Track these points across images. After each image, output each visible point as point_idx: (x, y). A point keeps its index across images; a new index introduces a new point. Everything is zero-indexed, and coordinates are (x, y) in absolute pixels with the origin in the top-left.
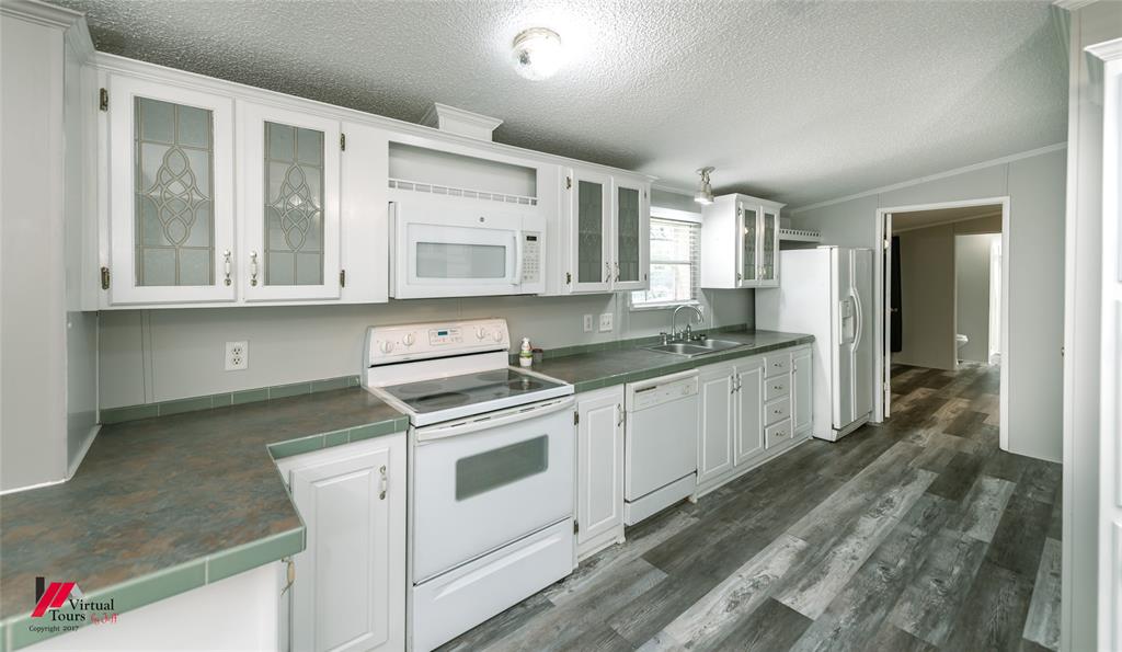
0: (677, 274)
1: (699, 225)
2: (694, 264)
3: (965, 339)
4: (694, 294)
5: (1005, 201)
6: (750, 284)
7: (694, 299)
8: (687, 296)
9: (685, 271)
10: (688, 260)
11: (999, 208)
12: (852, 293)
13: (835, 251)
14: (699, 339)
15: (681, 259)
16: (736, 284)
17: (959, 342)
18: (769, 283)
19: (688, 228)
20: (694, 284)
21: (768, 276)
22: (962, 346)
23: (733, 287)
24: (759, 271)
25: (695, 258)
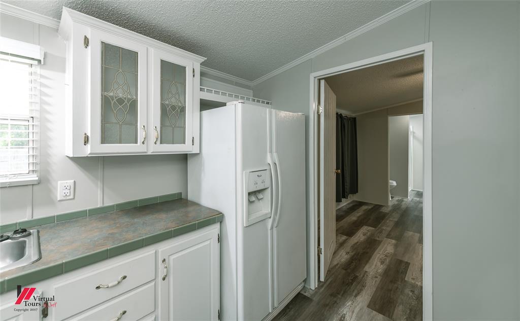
3: (395, 183)
12: (269, 160)
17: (391, 186)
22: (394, 188)
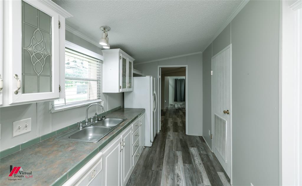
0: (90, 86)
1: (102, 62)
2: (99, 81)
4: (99, 96)
5: (187, 66)
6: (124, 90)
7: (99, 99)
8: (96, 97)
9: (94, 85)
10: (96, 79)
11: (185, 68)
13: (152, 78)
14: (102, 120)
15: (92, 78)
16: (119, 90)
18: (130, 90)
19: (96, 63)
20: (99, 91)
21: (130, 87)
23: (118, 92)
24: (127, 85)
25: (99, 78)
